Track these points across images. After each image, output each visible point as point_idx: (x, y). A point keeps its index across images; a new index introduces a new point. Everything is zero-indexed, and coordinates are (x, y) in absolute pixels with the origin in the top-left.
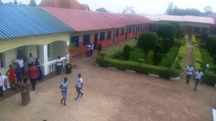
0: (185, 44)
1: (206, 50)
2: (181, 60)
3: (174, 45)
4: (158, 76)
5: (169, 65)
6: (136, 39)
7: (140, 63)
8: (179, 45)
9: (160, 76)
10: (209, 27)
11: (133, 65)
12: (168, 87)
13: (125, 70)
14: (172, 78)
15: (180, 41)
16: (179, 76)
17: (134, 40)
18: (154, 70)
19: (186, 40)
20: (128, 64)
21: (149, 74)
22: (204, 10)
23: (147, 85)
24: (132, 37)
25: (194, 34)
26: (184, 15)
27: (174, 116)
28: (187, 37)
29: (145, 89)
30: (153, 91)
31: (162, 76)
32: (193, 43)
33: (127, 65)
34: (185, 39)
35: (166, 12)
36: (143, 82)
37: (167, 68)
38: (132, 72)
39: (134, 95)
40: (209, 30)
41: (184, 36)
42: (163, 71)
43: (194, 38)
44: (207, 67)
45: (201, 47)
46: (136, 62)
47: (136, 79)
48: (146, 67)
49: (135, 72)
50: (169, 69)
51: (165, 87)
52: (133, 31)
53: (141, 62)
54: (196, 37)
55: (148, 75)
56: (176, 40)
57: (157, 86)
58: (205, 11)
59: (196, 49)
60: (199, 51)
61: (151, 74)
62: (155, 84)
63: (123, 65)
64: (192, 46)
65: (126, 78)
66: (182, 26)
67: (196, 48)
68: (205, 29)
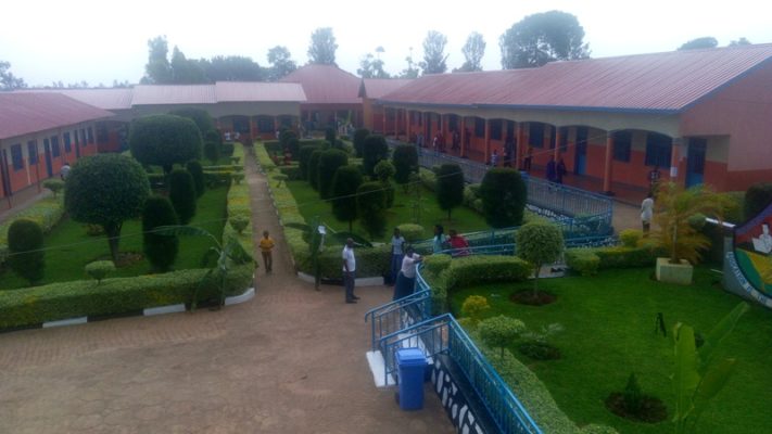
0: (242, 177)
1: (307, 183)
2: (244, 232)
3: (209, 184)
4: (181, 307)
5: (208, 260)
6: (54, 188)
7: (97, 281)
8: (224, 182)
9: (188, 307)
10: (297, 113)
11: (71, 293)
12: (224, 332)
13: (39, 325)
14: (229, 301)
15: (222, 168)
16: (251, 286)
17: (48, 192)
18: (158, 289)
19: (241, 163)
20: (48, 298)
21: (147, 312)
22: (270, 61)
23: (149, 352)
24: (33, 185)
27: (267, 423)
29: (145, 371)
30: (174, 368)
31: (194, 305)
32: (264, 168)
33: (43, 302)
34: (237, 160)
35: (147, 75)
36: (132, 346)
37: (206, 271)
38: (72, 326)
40: (299, 120)
41: (230, 150)
42: (195, 284)
43: (263, 156)
44: (321, 235)
45: (291, 177)
46: (80, 282)
47: (96, 345)
48: (128, 288)
49: (84, 320)
50: (211, 272)
51: (215, 335)
52: (34, 159)
53: (99, 274)
55: (142, 314)
56: (208, 168)
57: (184, 344)
58: (272, 65)
59: (278, 186)
60: (287, 190)
61: (152, 307)
62: (179, 340)
63: (26, 305)
64: (264, 180)
65: (53, 359)
66: (216, 120)
67: (277, 182)
68: (286, 120)
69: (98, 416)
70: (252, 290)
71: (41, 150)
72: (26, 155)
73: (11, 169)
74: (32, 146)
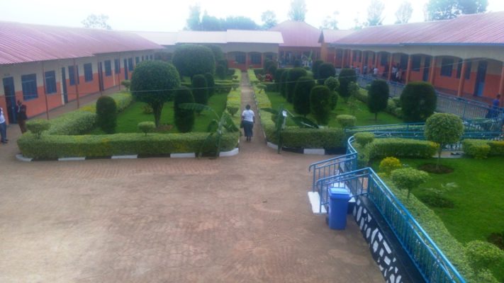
0: (238, 86)
1: (279, 93)
2: (235, 115)
3: (217, 91)
4: (193, 155)
6: (126, 85)
7: (144, 134)
9: (197, 155)
10: (276, 51)
11: (129, 139)
12: (217, 171)
13: (109, 157)
14: (222, 154)
15: (227, 82)
16: (237, 147)
18: (178, 141)
19: (238, 79)
20: (115, 140)
21: (172, 155)
23: (171, 177)
24: (116, 86)
25: (251, 68)
26: (226, 30)
27: (238, 225)
28: (238, 73)
29: (167, 187)
30: (185, 187)
31: (201, 154)
32: (253, 83)
33: (113, 142)
34: (236, 77)
35: (187, 26)
36: (161, 173)
37: (209, 134)
38: (129, 159)
39: (142, 206)
40: (278, 56)
41: (233, 72)
42: (201, 141)
43: (252, 75)
44: (284, 117)
45: (269, 90)
46: (135, 134)
47: (140, 171)
48: (162, 139)
49: (135, 157)
51: (211, 172)
52: (118, 71)
53: (146, 129)
54: (256, 73)
55: (169, 156)
56: (217, 81)
57: (192, 175)
59: (259, 93)
60: (266, 95)
61: (175, 153)
62: (189, 172)
63: (102, 144)
64: (252, 91)
65: (115, 175)
66: (225, 54)
67: (259, 90)
68: (270, 55)
69: (136, 208)
70: (237, 149)
71: (122, 66)
72: (113, 68)
73: (104, 75)
74: (117, 63)
